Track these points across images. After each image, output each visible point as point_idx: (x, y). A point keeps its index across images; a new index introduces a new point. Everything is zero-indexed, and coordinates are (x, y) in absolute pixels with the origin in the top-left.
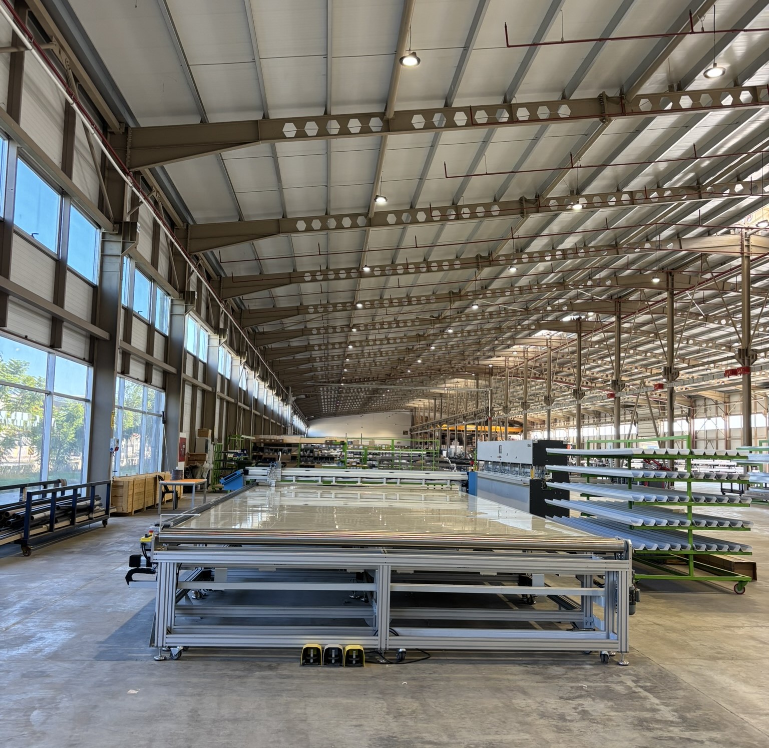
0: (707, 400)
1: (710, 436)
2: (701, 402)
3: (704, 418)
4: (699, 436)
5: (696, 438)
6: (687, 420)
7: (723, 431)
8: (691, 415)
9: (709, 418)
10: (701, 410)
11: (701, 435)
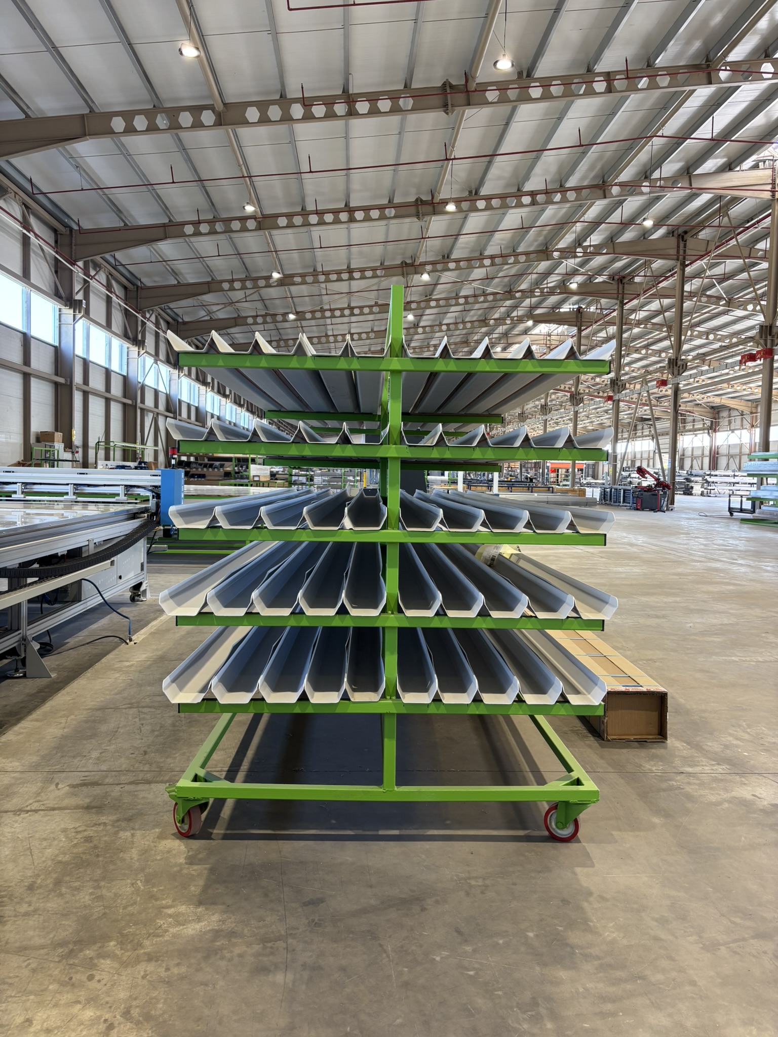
0: (731, 411)
1: (732, 452)
2: (724, 414)
3: (727, 431)
4: (721, 451)
5: (718, 454)
6: (709, 433)
7: (748, 446)
8: (713, 428)
9: (733, 431)
10: (724, 422)
11: (723, 451)
